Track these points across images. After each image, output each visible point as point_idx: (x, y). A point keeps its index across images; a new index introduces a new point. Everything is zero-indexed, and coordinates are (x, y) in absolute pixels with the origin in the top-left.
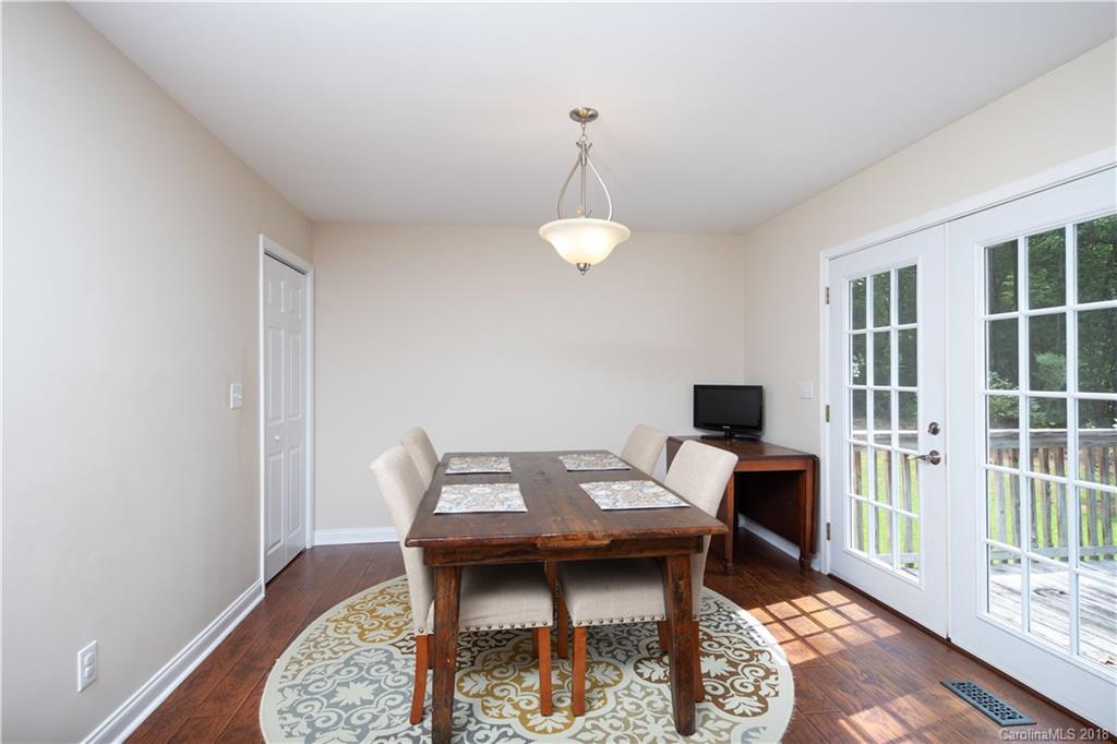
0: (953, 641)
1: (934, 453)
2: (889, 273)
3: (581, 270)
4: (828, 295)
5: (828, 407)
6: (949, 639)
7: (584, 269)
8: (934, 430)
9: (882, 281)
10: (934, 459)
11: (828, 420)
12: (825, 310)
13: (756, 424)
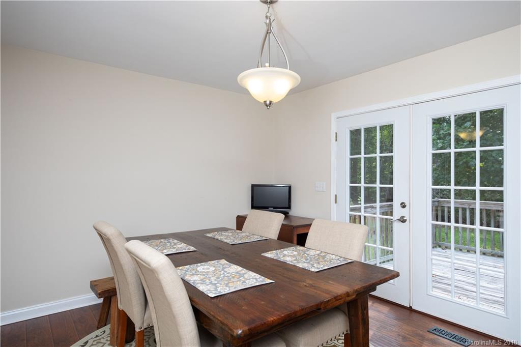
0: (413, 308)
1: (403, 217)
2: (376, 127)
3: (267, 106)
4: (336, 136)
5: (336, 196)
6: (411, 307)
7: (269, 105)
8: (403, 205)
9: (370, 131)
10: (402, 220)
11: (336, 202)
12: (334, 144)
13: (287, 206)
